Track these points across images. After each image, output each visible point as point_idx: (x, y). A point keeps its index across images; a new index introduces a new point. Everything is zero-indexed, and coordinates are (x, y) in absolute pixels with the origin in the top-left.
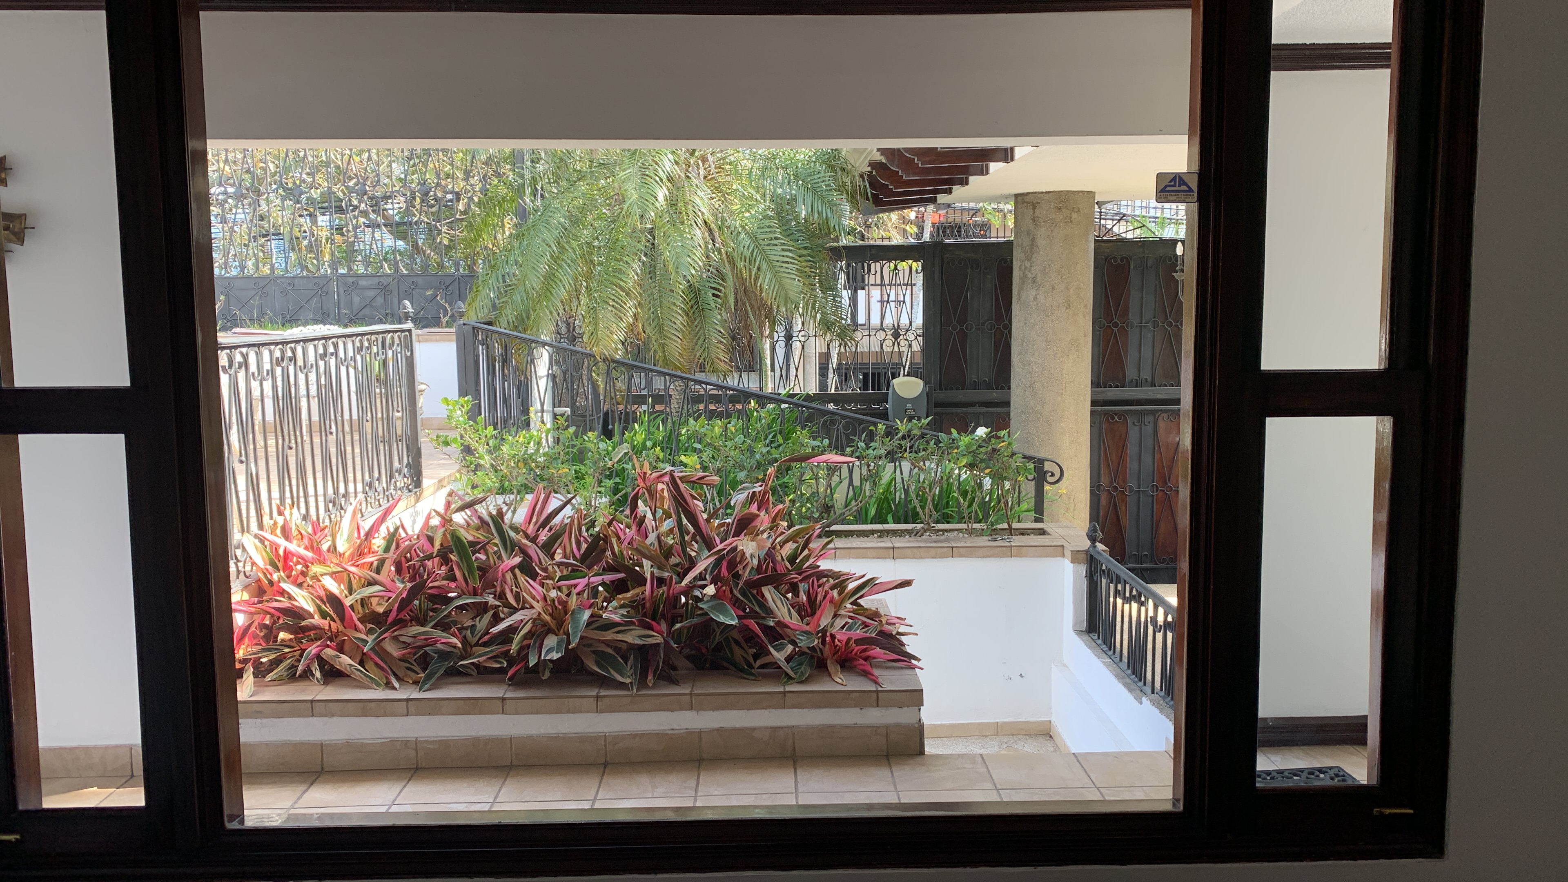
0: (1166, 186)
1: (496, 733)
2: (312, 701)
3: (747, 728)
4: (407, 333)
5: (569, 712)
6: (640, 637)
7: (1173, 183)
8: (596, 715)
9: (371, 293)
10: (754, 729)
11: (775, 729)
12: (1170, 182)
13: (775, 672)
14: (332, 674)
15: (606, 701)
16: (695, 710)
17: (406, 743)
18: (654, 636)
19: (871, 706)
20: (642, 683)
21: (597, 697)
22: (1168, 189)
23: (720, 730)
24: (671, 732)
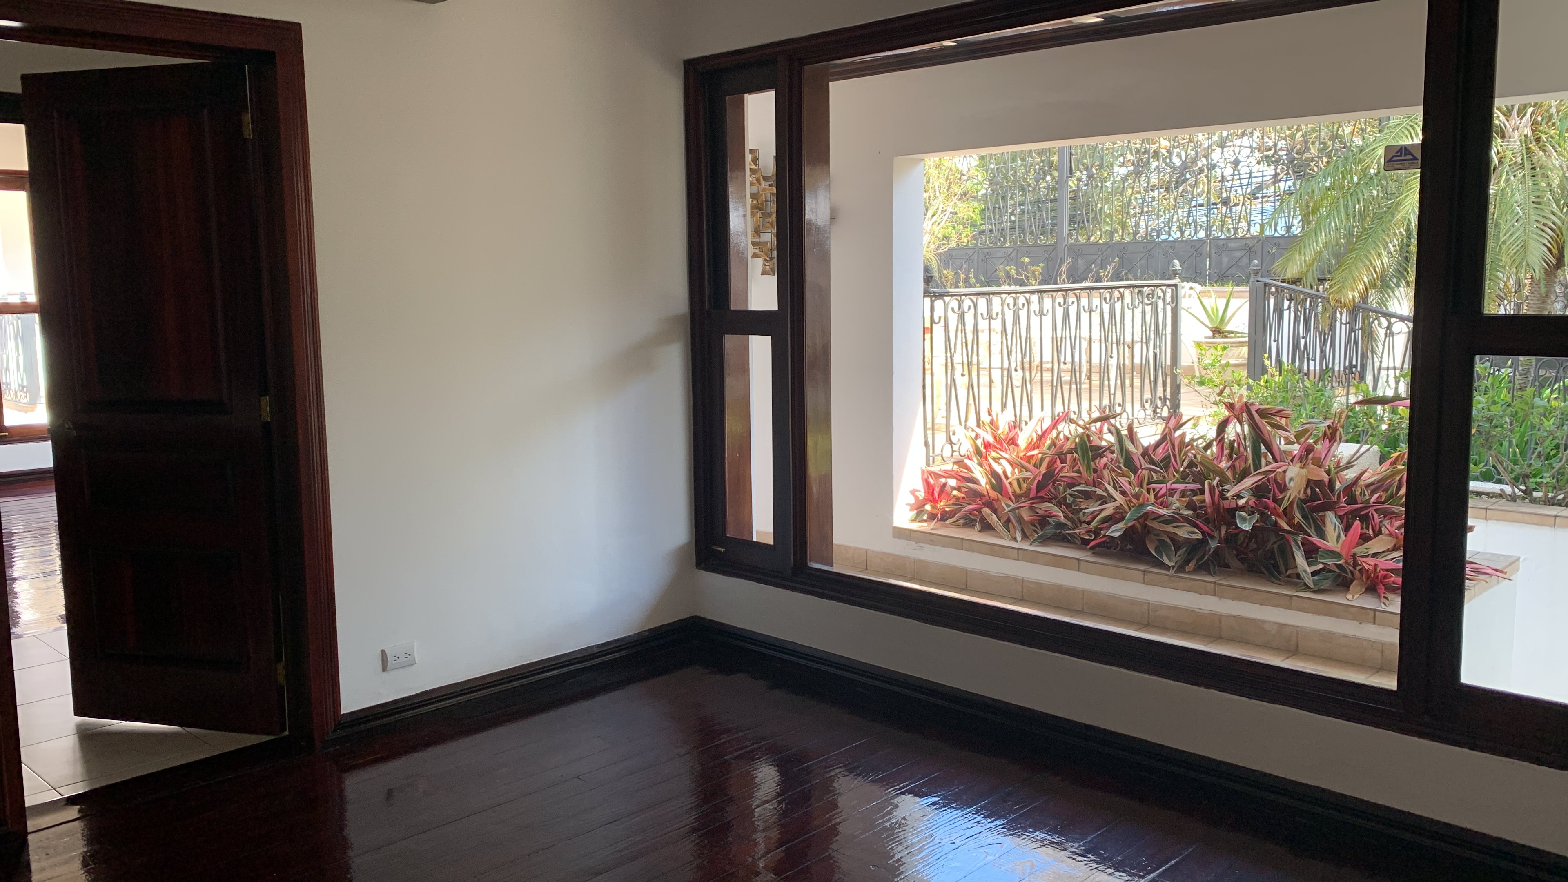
0: (1393, 157)
1: (1075, 585)
2: (962, 539)
3: (1259, 620)
4: (1174, 288)
5: (1123, 579)
6: (1189, 532)
7: (1399, 154)
8: (1143, 585)
9: (1238, 254)
10: (1264, 622)
11: (1282, 626)
12: (1397, 153)
13: (1295, 580)
14: (987, 527)
15: (1151, 576)
16: (1218, 596)
17: (1016, 580)
18: (1196, 533)
19: (1368, 622)
20: (1181, 568)
21: (1144, 571)
22: (1395, 158)
23: (1236, 617)
24: (1197, 610)
